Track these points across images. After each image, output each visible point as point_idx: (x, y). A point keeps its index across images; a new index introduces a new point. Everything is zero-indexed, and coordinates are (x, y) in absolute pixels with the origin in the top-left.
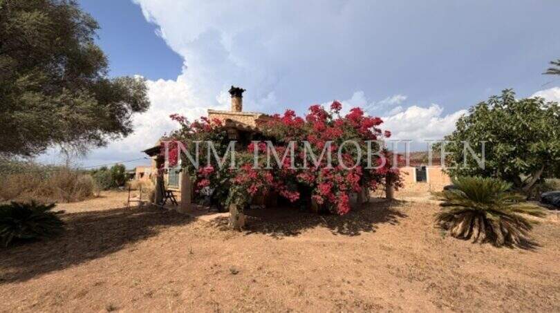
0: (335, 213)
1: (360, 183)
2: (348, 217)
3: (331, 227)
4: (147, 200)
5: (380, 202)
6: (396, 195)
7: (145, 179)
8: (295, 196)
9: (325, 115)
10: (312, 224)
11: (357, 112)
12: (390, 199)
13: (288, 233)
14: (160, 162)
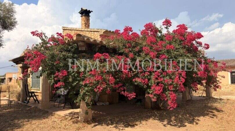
0: (165, 109)
1: (185, 84)
2: (175, 112)
3: (161, 119)
4: (14, 99)
5: (201, 100)
6: (214, 94)
7: (13, 83)
8: (132, 95)
9: (156, 31)
10: (147, 118)
11: (182, 28)
12: (209, 97)
13: (127, 125)
14: (24, 69)
